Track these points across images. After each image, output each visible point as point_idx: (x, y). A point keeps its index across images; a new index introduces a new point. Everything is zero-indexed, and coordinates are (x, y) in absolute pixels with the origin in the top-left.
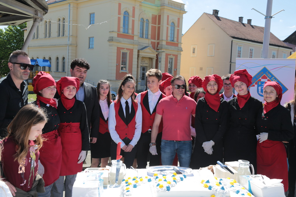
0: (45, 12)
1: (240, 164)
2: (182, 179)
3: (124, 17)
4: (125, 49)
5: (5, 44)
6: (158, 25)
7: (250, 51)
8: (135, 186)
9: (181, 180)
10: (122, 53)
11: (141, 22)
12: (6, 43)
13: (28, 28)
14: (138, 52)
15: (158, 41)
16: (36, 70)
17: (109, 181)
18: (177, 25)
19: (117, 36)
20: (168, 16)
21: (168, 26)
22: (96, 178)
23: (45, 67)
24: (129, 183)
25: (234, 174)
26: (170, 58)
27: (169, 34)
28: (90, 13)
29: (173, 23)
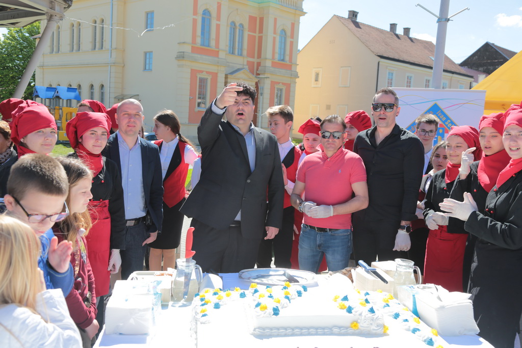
0: (68, 4)
1: (398, 266)
2: (299, 294)
3: (203, 19)
4: (204, 72)
5: (3, 61)
6: (259, 33)
7: (406, 80)
8: (217, 306)
9: (299, 296)
10: (200, 78)
11: (231, 28)
12: (5, 60)
14: (226, 77)
15: (259, 60)
16: (56, 105)
17: (172, 295)
18: (290, 34)
19: (190, 52)
20: (275, 19)
21: (275, 36)
23: (70, 100)
24: (206, 300)
25: (387, 283)
26: (278, 89)
27: (277, 50)
28: (146, 12)
29: (283, 30)
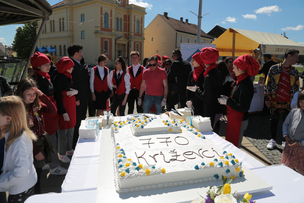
3: (105, 17)
4: (106, 39)
6: (128, 22)
7: (187, 40)
11: (117, 20)
13: (39, 26)
14: (116, 40)
15: (128, 33)
18: (141, 22)
20: (135, 16)
21: (135, 23)
22: (94, 123)
23: (52, 52)
26: (137, 44)
27: (136, 28)
28: (81, 15)
29: (138, 20)
